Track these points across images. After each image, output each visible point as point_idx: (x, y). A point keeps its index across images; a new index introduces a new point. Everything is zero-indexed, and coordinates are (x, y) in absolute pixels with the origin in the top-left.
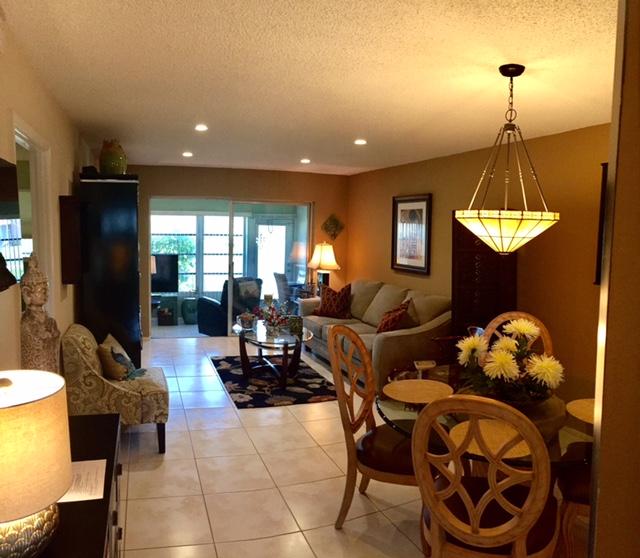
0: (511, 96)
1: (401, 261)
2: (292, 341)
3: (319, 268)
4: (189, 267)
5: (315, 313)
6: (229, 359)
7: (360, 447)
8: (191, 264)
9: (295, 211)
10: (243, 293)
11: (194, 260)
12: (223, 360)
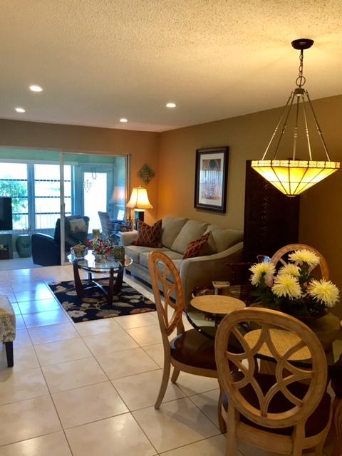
0: (302, 65)
1: (202, 201)
2: (116, 266)
3: (136, 207)
4: (21, 208)
5: (133, 244)
6: (64, 284)
7: (173, 347)
8: (23, 206)
9: (114, 162)
10: (73, 229)
11: (26, 202)
12: (59, 285)
